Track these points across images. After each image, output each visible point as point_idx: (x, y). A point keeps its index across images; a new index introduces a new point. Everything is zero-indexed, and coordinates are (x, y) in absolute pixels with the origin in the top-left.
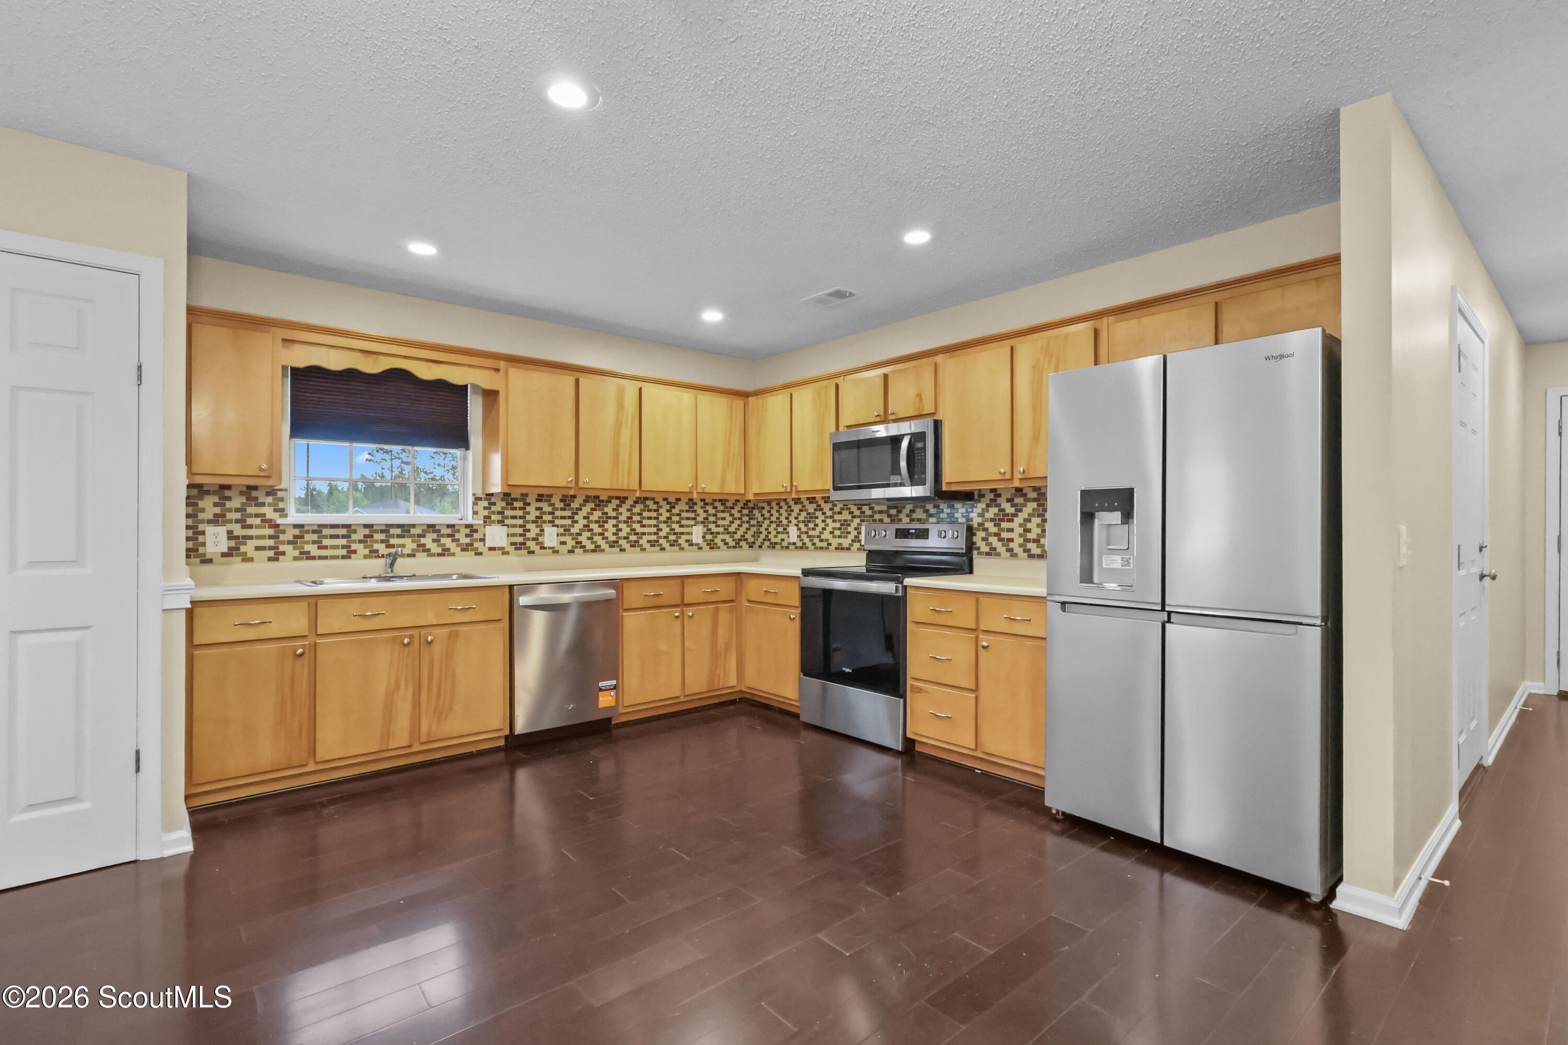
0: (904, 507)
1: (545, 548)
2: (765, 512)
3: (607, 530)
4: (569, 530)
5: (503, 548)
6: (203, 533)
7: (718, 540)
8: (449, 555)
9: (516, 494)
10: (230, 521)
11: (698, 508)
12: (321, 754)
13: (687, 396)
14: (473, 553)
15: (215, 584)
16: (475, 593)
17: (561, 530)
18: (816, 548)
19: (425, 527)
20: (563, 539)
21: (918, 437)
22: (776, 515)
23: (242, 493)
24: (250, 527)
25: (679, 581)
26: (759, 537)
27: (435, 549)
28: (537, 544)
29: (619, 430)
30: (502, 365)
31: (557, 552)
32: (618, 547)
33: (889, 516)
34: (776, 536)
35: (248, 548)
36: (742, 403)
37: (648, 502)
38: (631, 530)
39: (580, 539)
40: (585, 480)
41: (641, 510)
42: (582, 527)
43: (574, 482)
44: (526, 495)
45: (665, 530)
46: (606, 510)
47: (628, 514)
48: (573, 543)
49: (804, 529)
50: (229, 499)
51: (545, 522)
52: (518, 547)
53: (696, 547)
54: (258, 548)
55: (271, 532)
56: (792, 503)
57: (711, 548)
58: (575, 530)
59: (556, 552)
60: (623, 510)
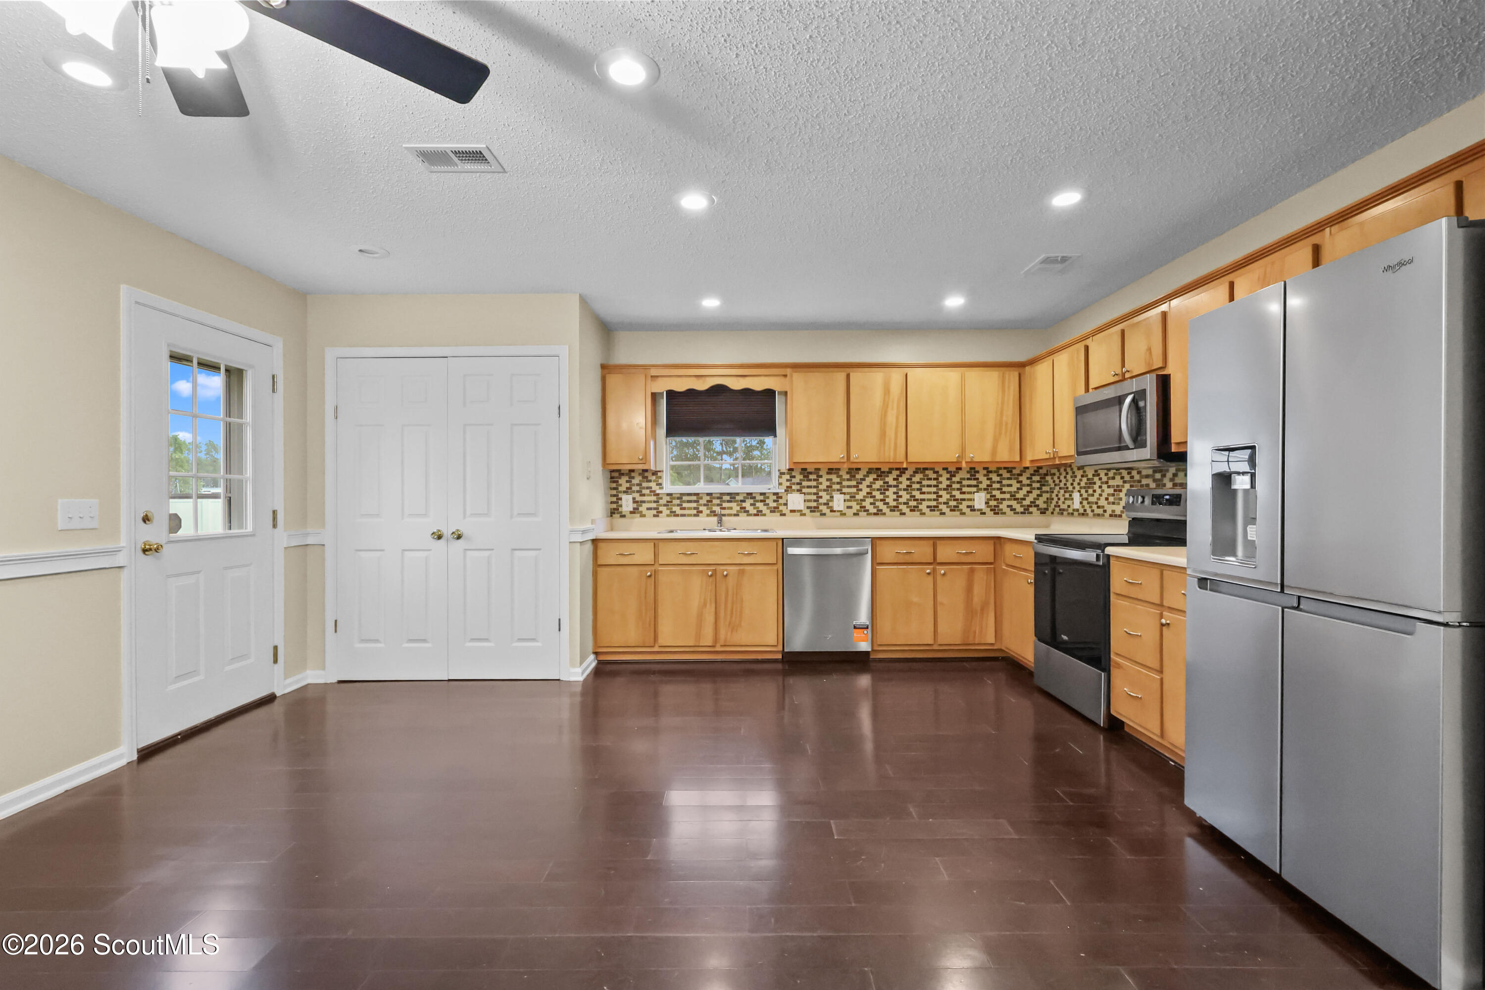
0: (1167, 471)
1: (835, 511)
2: (1056, 478)
3: (888, 497)
4: (855, 497)
5: (800, 511)
6: (621, 499)
7: (1003, 506)
8: (762, 515)
9: (811, 468)
10: (634, 492)
11: (980, 476)
12: (662, 641)
13: (954, 375)
14: (779, 514)
15: (626, 530)
16: (760, 543)
17: (848, 497)
18: (1094, 515)
19: (745, 495)
20: (849, 504)
21: (1140, 395)
22: (1064, 481)
23: (640, 474)
24: (644, 495)
25: (931, 542)
26: (1051, 503)
27: (753, 511)
28: (828, 508)
29: (886, 412)
30: (788, 371)
31: (845, 514)
32: (898, 511)
33: (1155, 480)
34: (1064, 503)
35: (643, 508)
36: (1016, 374)
37: (927, 472)
38: (911, 496)
39: (864, 504)
40: (854, 456)
41: (921, 479)
42: (865, 494)
43: (846, 457)
44: (819, 469)
45: (945, 496)
46: (887, 479)
47: (908, 483)
48: (858, 507)
49: (1085, 495)
50: (633, 478)
51: (834, 490)
52: (813, 510)
53: (979, 513)
54: (648, 509)
55: (654, 498)
56: (1075, 469)
57: (995, 514)
58: (860, 496)
59: (843, 514)
60: (903, 479)
